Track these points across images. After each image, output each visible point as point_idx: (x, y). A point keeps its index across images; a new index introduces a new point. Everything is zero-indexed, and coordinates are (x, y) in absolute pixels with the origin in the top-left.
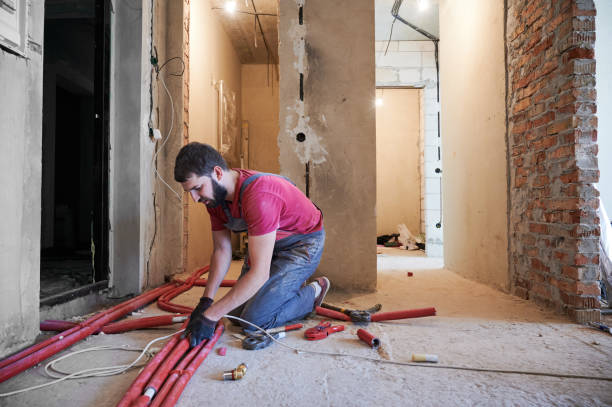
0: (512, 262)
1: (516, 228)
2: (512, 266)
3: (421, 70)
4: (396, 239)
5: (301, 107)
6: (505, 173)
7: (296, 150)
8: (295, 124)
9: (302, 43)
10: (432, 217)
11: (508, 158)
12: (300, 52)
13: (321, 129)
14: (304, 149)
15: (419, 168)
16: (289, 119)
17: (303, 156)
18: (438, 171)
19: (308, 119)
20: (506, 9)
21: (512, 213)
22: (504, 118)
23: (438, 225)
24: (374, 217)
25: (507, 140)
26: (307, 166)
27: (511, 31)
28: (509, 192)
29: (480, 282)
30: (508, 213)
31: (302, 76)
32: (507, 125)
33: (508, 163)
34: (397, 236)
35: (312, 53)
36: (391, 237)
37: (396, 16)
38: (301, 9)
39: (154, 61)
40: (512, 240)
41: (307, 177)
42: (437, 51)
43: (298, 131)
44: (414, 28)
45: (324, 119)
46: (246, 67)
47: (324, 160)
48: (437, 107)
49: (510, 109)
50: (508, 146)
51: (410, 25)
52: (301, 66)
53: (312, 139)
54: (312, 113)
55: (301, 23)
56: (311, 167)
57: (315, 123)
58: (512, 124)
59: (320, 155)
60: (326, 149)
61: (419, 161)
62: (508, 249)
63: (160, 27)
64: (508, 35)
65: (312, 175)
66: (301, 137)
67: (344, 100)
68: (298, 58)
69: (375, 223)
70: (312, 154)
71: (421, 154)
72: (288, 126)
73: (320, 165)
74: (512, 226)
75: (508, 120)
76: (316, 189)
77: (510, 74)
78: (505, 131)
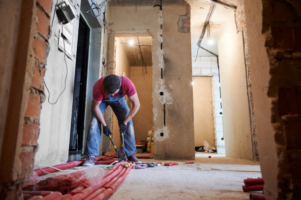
0: (254, 146)
1: (254, 131)
2: (254, 148)
3: (211, 68)
4: (203, 148)
5: (162, 82)
6: (248, 108)
7: (160, 99)
8: (159, 88)
9: (162, 57)
10: (219, 135)
11: (249, 102)
12: (161, 60)
13: (170, 90)
14: (163, 98)
15: (212, 114)
16: (157, 86)
17: (163, 101)
18: (221, 113)
19: (165, 86)
20: (244, 43)
21: (252, 125)
22: (246, 86)
23: (222, 139)
24: (193, 127)
25: (248, 95)
26: (164, 105)
27: (246, 51)
28: (250, 116)
29: (242, 158)
30: (251, 125)
31: (162, 69)
32: (248, 89)
33: (249, 103)
34: (203, 147)
35: (166, 60)
36: (199, 148)
37: (199, 46)
38: (162, 44)
39: (103, 63)
40: (253, 136)
41: (164, 110)
42: (218, 60)
43: (160, 91)
44: (207, 51)
45: (171, 86)
46: (132, 68)
47: (171, 103)
48: (219, 85)
49: (248, 82)
50: (248, 97)
51: (206, 50)
52: (161, 65)
53: (166, 94)
54: (166, 84)
55: (161, 49)
56: (166, 106)
57: (168, 88)
58: (249, 88)
59: (170, 101)
60: (172, 98)
61: (212, 111)
62: (252, 140)
63: (106, 50)
64: (245, 53)
65: (166, 109)
66: (162, 94)
67: (179, 79)
68: (160, 62)
69: (194, 129)
70: (167, 101)
71: (213, 108)
72: (156, 89)
73: (170, 105)
74: (252, 130)
75: (247, 86)
76: (168, 115)
77: (247, 69)
78: (247, 91)
